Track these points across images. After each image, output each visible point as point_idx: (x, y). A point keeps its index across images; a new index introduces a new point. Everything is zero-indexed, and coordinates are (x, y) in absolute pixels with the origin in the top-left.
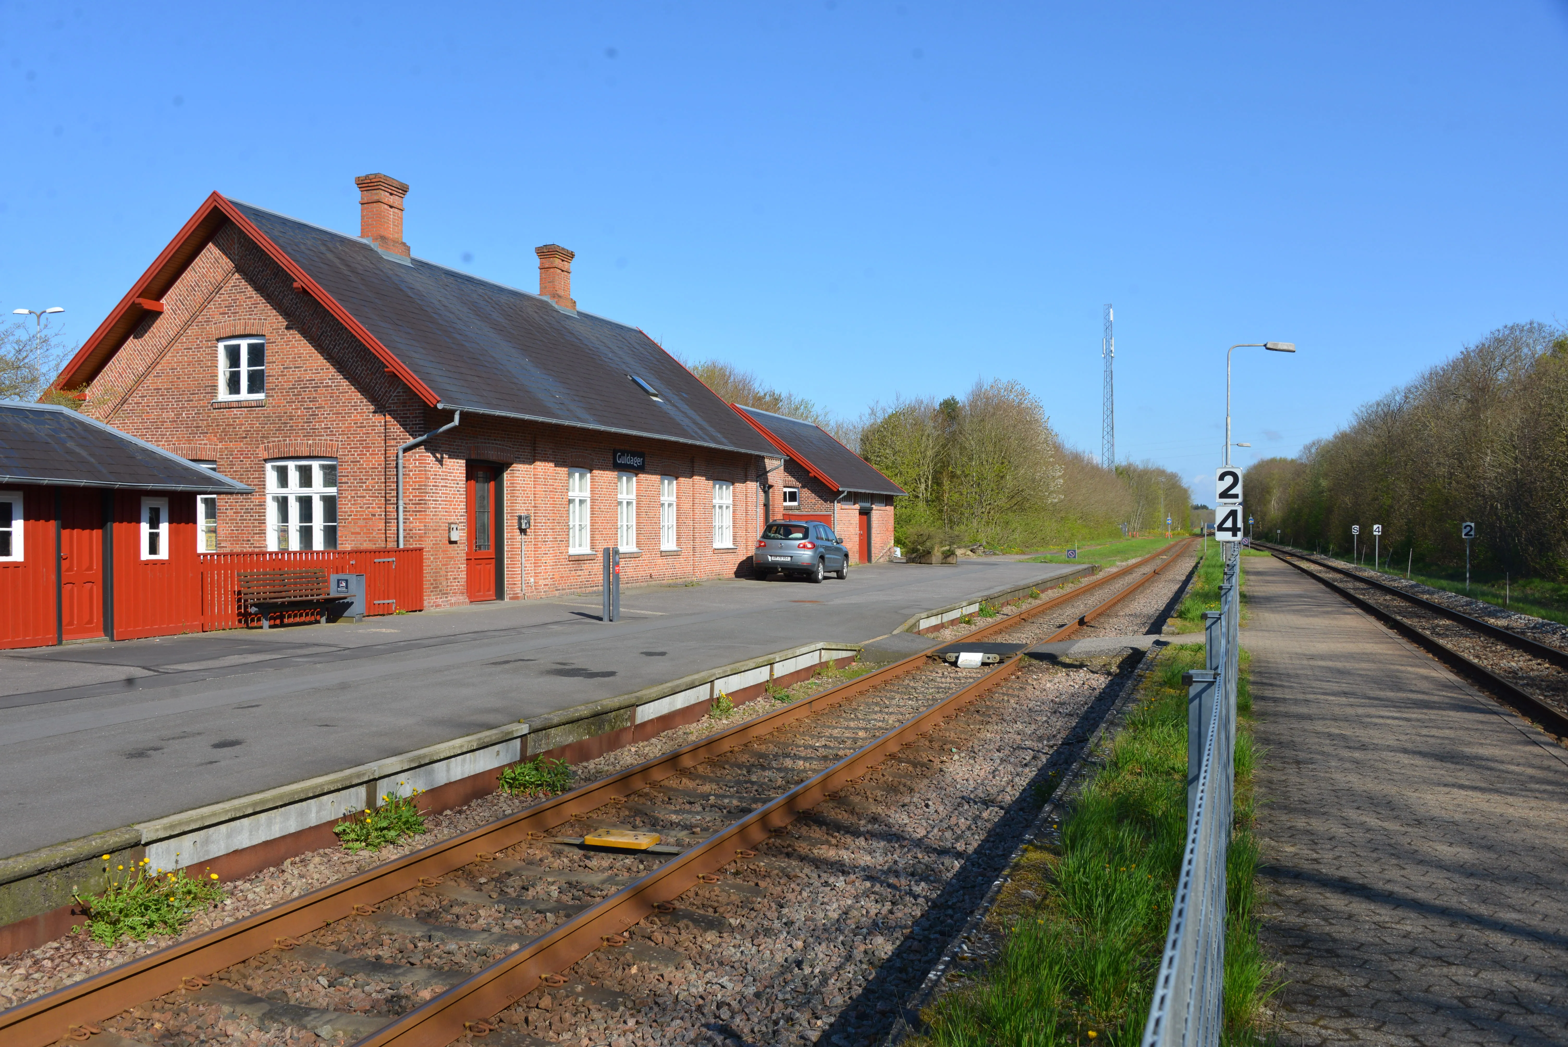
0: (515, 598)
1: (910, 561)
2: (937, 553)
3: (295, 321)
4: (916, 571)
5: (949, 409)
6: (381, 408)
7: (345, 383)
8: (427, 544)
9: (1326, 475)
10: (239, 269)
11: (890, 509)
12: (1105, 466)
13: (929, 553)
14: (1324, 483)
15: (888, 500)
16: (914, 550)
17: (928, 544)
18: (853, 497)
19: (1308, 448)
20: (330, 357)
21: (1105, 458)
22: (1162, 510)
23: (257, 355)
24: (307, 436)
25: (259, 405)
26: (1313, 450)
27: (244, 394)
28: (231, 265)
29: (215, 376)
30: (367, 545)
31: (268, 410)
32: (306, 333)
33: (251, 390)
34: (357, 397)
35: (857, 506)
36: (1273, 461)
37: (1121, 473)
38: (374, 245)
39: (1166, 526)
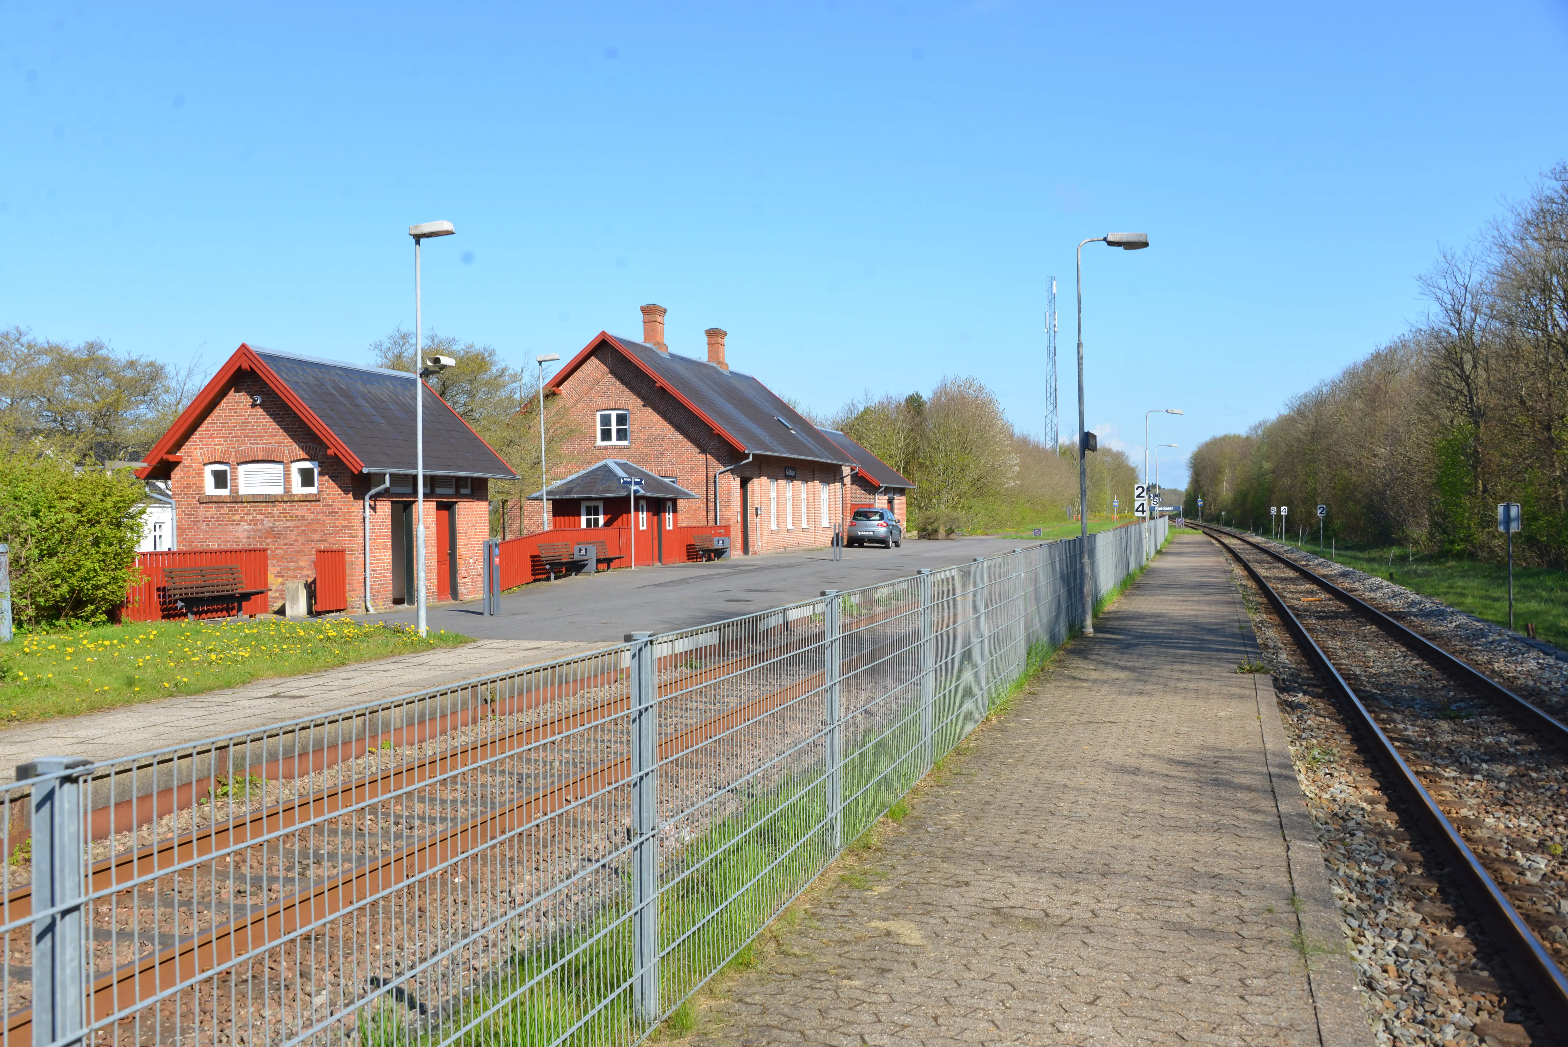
0: (755, 553)
1: (921, 537)
2: (942, 531)
3: (648, 402)
4: (926, 544)
5: (914, 403)
6: (703, 450)
7: (681, 437)
8: (731, 523)
9: (1268, 458)
10: (611, 372)
11: (904, 498)
12: (1049, 446)
13: (936, 531)
14: (1267, 465)
15: (902, 491)
16: (925, 529)
17: (936, 525)
18: (886, 491)
19: (1256, 428)
20: (671, 422)
21: (1048, 438)
22: (1109, 492)
23: (621, 419)
24: (657, 465)
25: (626, 448)
26: (1260, 432)
27: (614, 442)
28: (607, 370)
29: (595, 431)
30: (695, 524)
31: (632, 450)
32: (655, 409)
33: (619, 438)
34: (688, 444)
35: (886, 497)
36: (1225, 439)
37: (1064, 453)
38: (655, 348)
39: (1112, 508)
